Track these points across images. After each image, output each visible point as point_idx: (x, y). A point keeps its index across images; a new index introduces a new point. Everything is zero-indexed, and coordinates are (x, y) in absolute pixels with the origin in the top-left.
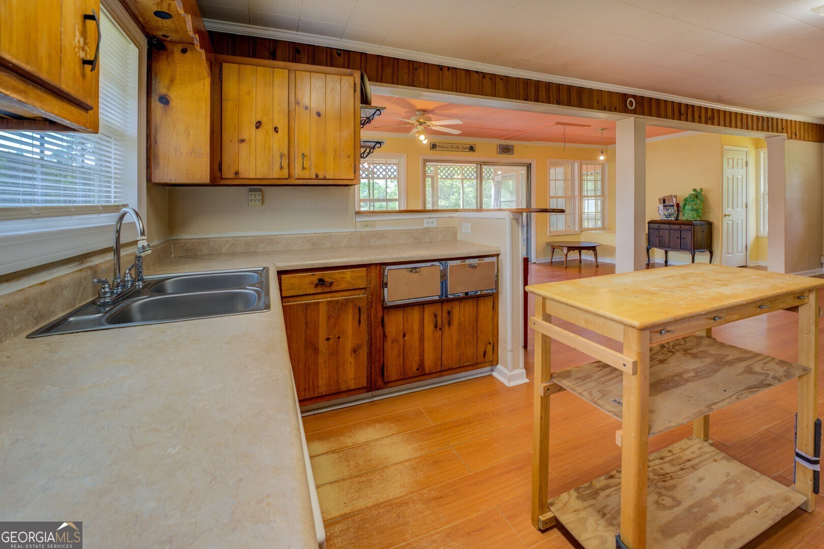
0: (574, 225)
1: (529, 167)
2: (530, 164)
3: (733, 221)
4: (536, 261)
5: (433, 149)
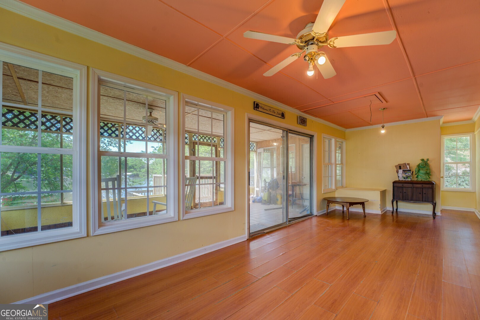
0: (331, 184)
1: (311, 137)
2: (313, 136)
4: (317, 214)
5: (256, 109)
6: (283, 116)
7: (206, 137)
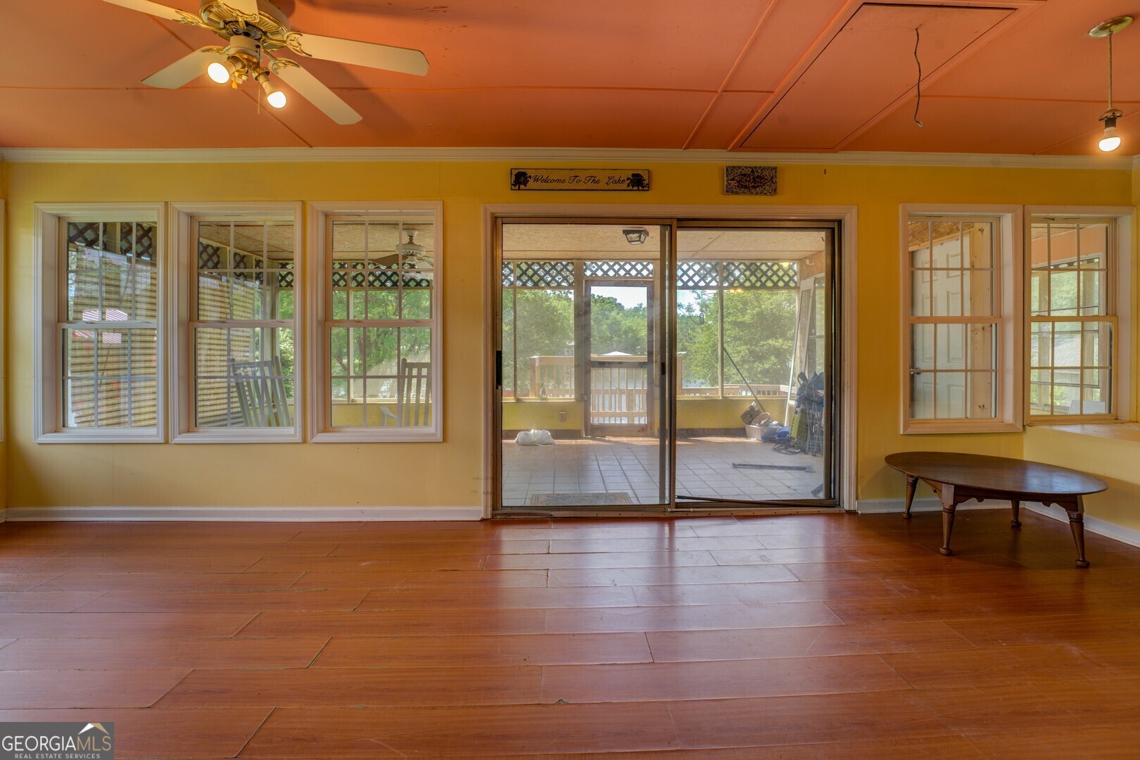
0: (998, 405)
1: (835, 229)
2: (840, 222)
4: (854, 508)
5: (517, 187)
6: (638, 182)
7: (568, 263)
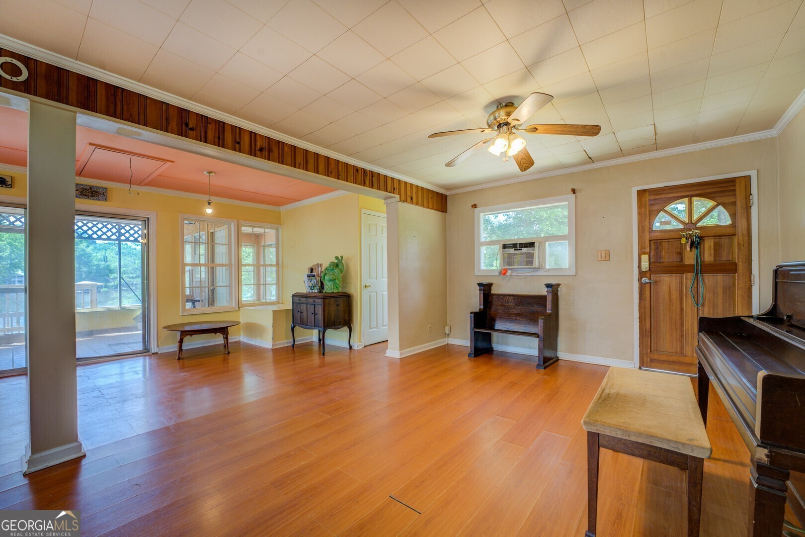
2: (148, 218)
3: (376, 292)
4: (157, 351)
